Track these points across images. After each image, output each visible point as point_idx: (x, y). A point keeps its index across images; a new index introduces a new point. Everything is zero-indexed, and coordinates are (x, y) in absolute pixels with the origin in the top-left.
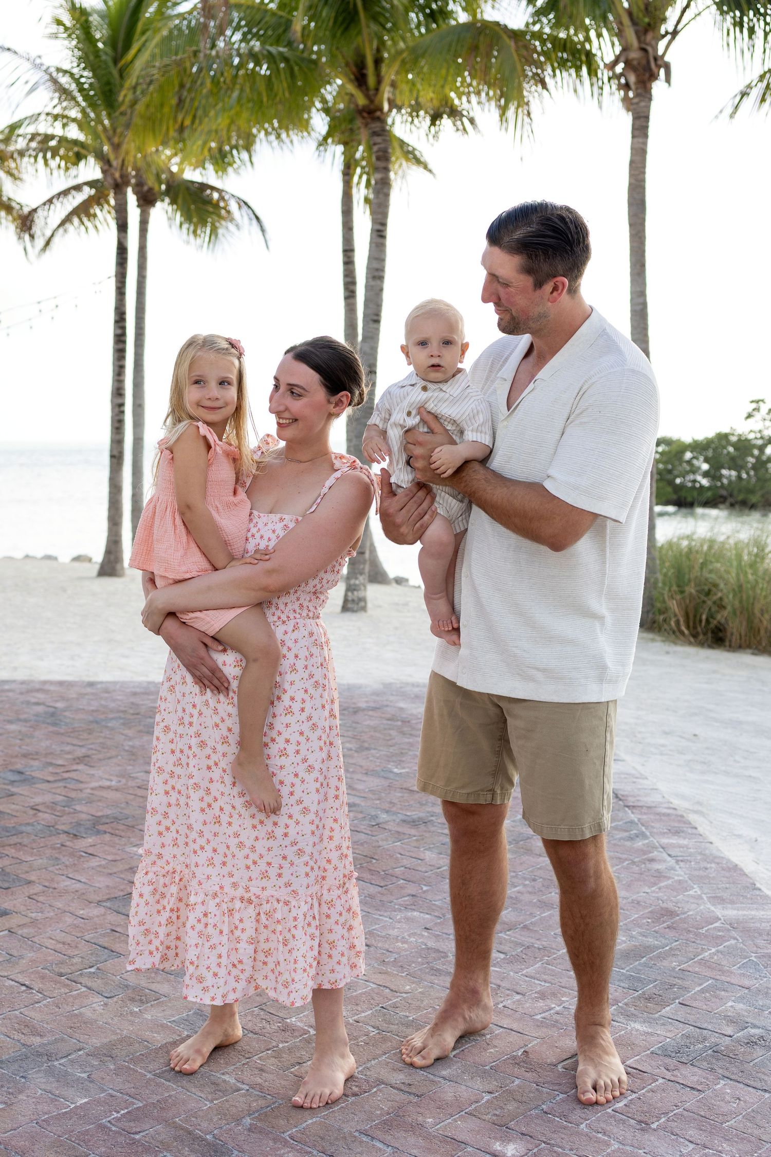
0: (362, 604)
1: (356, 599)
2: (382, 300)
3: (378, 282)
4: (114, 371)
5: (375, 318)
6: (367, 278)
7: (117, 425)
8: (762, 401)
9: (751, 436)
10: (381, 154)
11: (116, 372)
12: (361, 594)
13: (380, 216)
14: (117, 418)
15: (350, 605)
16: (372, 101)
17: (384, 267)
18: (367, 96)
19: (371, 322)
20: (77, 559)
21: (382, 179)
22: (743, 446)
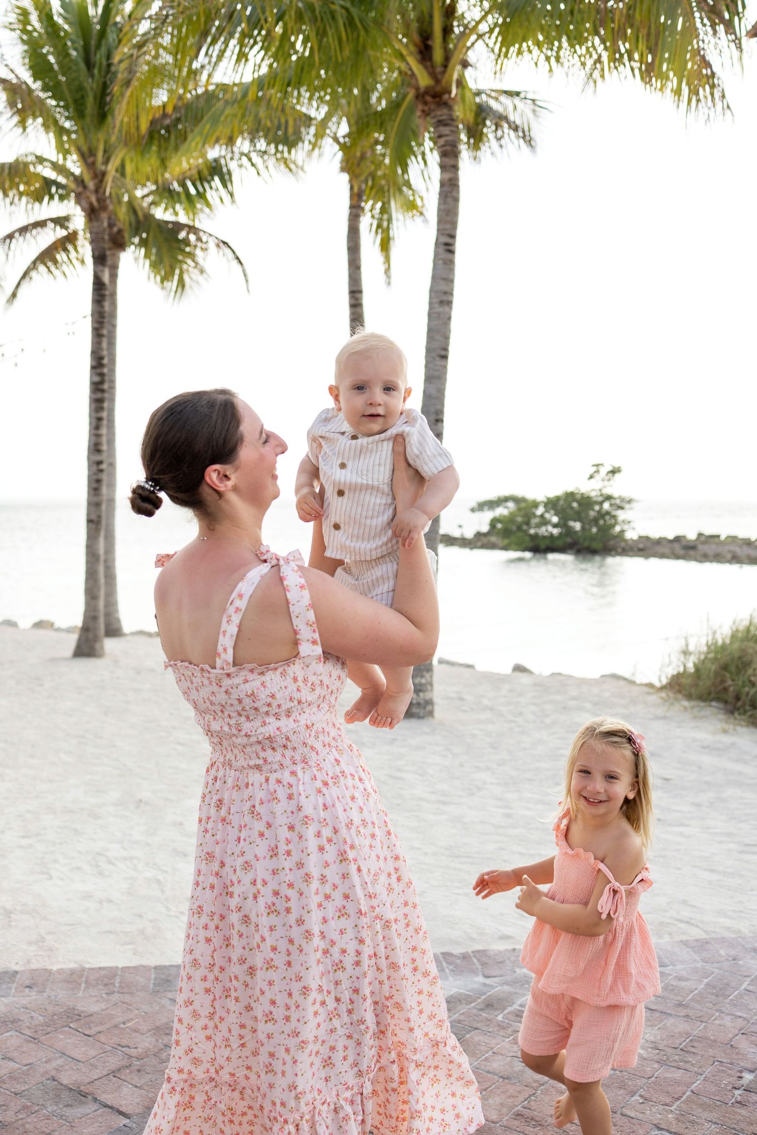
0: (429, 708)
1: (422, 702)
2: (450, 331)
3: (447, 308)
4: (90, 423)
5: (443, 353)
6: (431, 303)
7: (95, 485)
8: (602, 465)
9: (593, 494)
10: (448, 148)
11: (94, 425)
12: (427, 696)
13: (448, 226)
14: (95, 477)
15: (414, 710)
16: (437, 81)
17: (452, 290)
18: (433, 74)
19: (438, 358)
20: (39, 625)
21: (450, 180)
22: (586, 502)
